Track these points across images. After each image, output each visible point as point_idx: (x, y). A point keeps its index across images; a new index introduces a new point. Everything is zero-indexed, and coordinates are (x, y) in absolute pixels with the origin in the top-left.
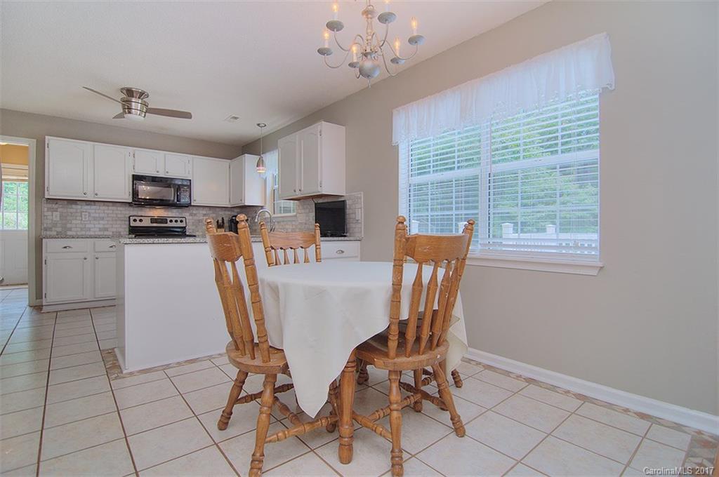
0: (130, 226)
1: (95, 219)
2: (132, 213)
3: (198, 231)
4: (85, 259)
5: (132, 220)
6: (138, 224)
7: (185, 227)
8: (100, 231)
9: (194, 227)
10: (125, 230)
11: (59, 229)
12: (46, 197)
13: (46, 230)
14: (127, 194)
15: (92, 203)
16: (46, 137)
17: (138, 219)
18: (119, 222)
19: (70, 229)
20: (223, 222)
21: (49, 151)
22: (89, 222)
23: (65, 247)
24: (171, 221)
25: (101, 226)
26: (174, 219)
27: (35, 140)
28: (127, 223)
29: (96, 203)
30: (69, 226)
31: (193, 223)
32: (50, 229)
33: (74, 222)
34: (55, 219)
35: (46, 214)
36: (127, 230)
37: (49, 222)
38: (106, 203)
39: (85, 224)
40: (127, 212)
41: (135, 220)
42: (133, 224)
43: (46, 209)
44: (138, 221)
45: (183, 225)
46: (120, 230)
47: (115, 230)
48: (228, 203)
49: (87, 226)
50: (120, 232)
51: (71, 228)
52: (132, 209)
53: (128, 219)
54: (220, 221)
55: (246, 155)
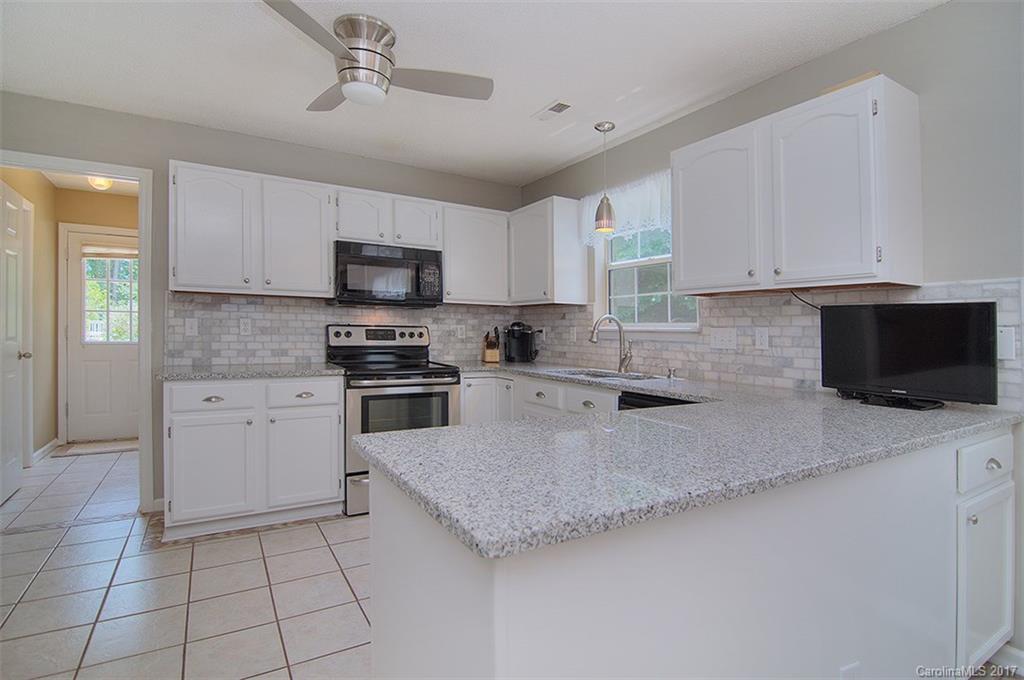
0: (329, 346)
1: (264, 331)
2: (331, 320)
3: (448, 354)
4: (249, 423)
5: (331, 334)
6: (343, 341)
7: (427, 346)
8: (274, 355)
9: (440, 347)
10: (319, 355)
11: (197, 354)
12: (172, 287)
13: (173, 356)
14: (326, 280)
15: (259, 300)
16: (171, 161)
17: (343, 331)
18: (307, 338)
19: (218, 353)
20: (497, 337)
21: (176, 190)
22: (252, 339)
23: (209, 400)
24: (402, 335)
25: (275, 346)
26: (407, 331)
27: (151, 171)
28: (323, 339)
29: (267, 300)
30: (215, 346)
31: (439, 337)
32: (179, 353)
33: (225, 338)
34: (187, 334)
35: (172, 322)
36: (323, 353)
37: (179, 338)
38: (284, 300)
39: (246, 343)
40: (323, 318)
41: (337, 334)
42: (334, 342)
43: (172, 313)
44: (343, 336)
45: (423, 342)
46: (311, 353)
47: (299, 353)
48: (505, 299)
49: (250, 346)
50: (309, 358)
51: (219, 351)
52: (330, 310)
53: (323, 331)
54: (492, 334)
55: (555, 197)
